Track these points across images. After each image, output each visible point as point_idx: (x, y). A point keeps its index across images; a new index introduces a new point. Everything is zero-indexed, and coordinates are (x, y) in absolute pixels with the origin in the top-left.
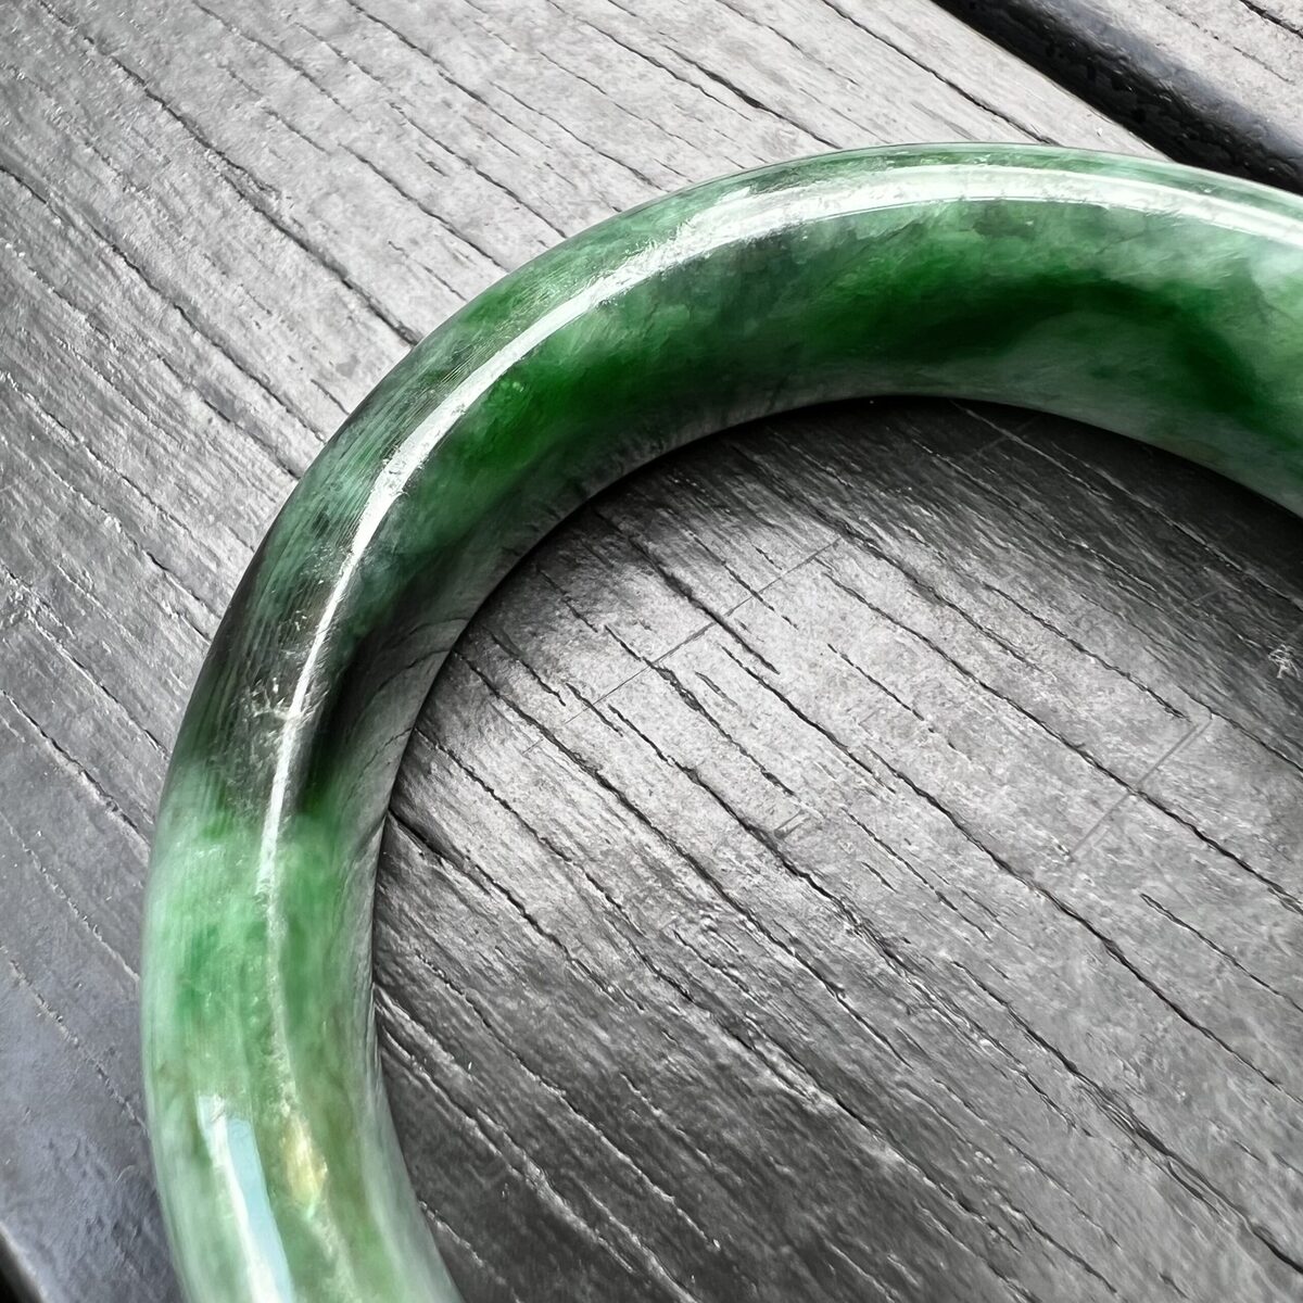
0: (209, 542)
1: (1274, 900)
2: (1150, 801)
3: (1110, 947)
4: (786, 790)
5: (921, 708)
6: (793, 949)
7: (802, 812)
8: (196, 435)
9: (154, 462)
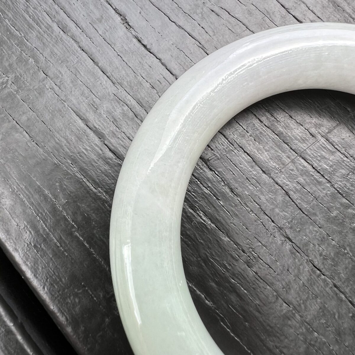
0: (60, 69)
1: (328, 185)
2: (303, 158)
3: (287, 194)
4: (211, 149)
5: (248, 130)
6: (209, 189)
7: (214, 155)
8: (56, 37)
9: (44, 43)
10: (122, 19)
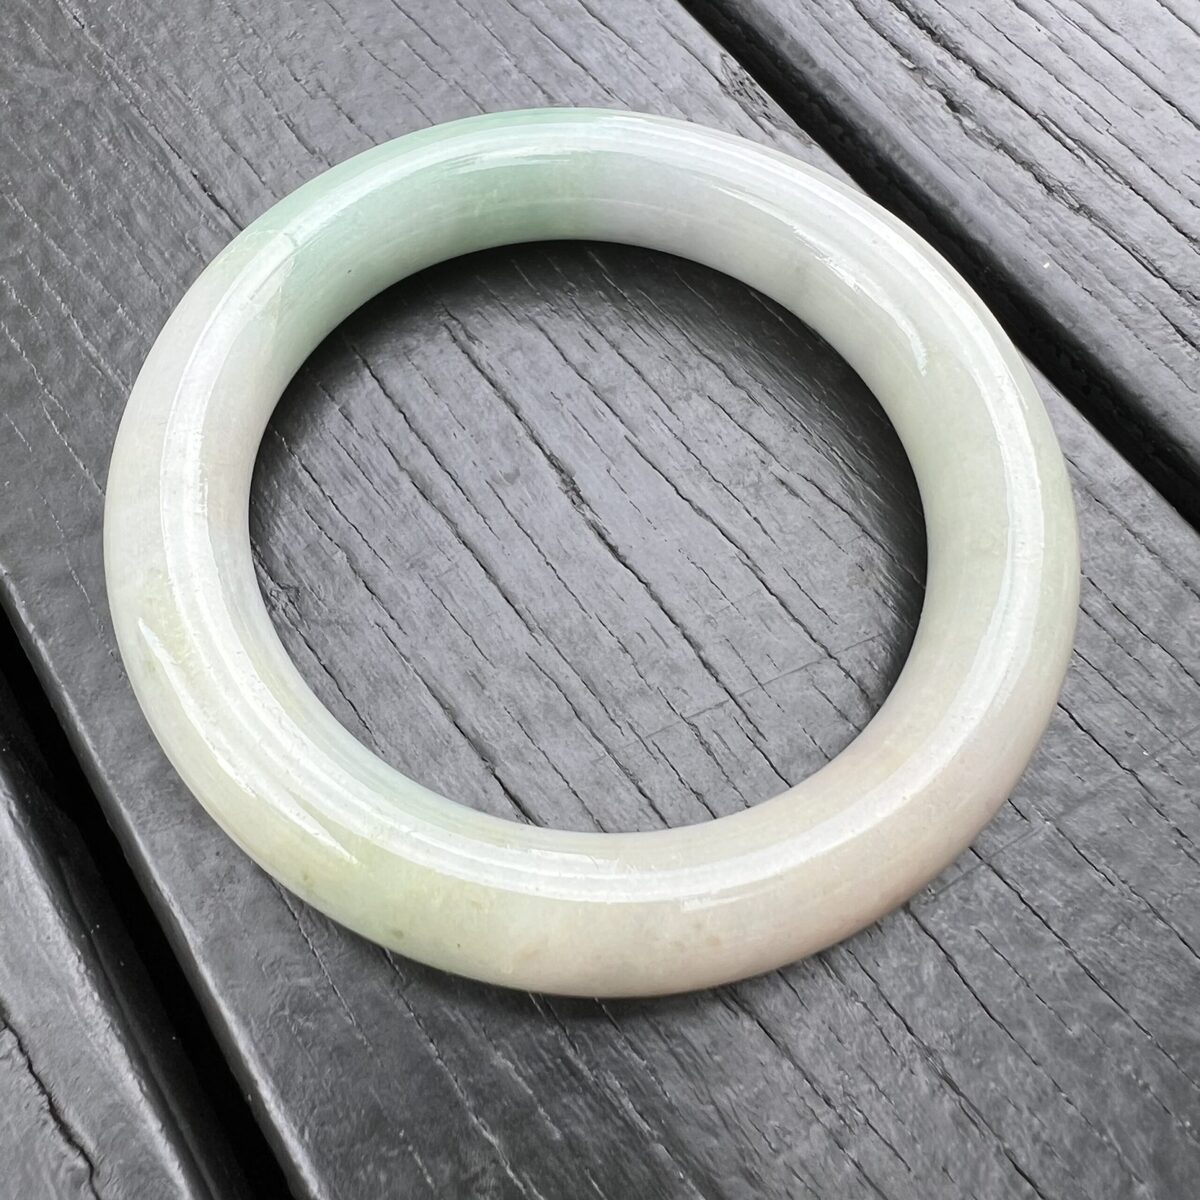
10: (563, 481)
